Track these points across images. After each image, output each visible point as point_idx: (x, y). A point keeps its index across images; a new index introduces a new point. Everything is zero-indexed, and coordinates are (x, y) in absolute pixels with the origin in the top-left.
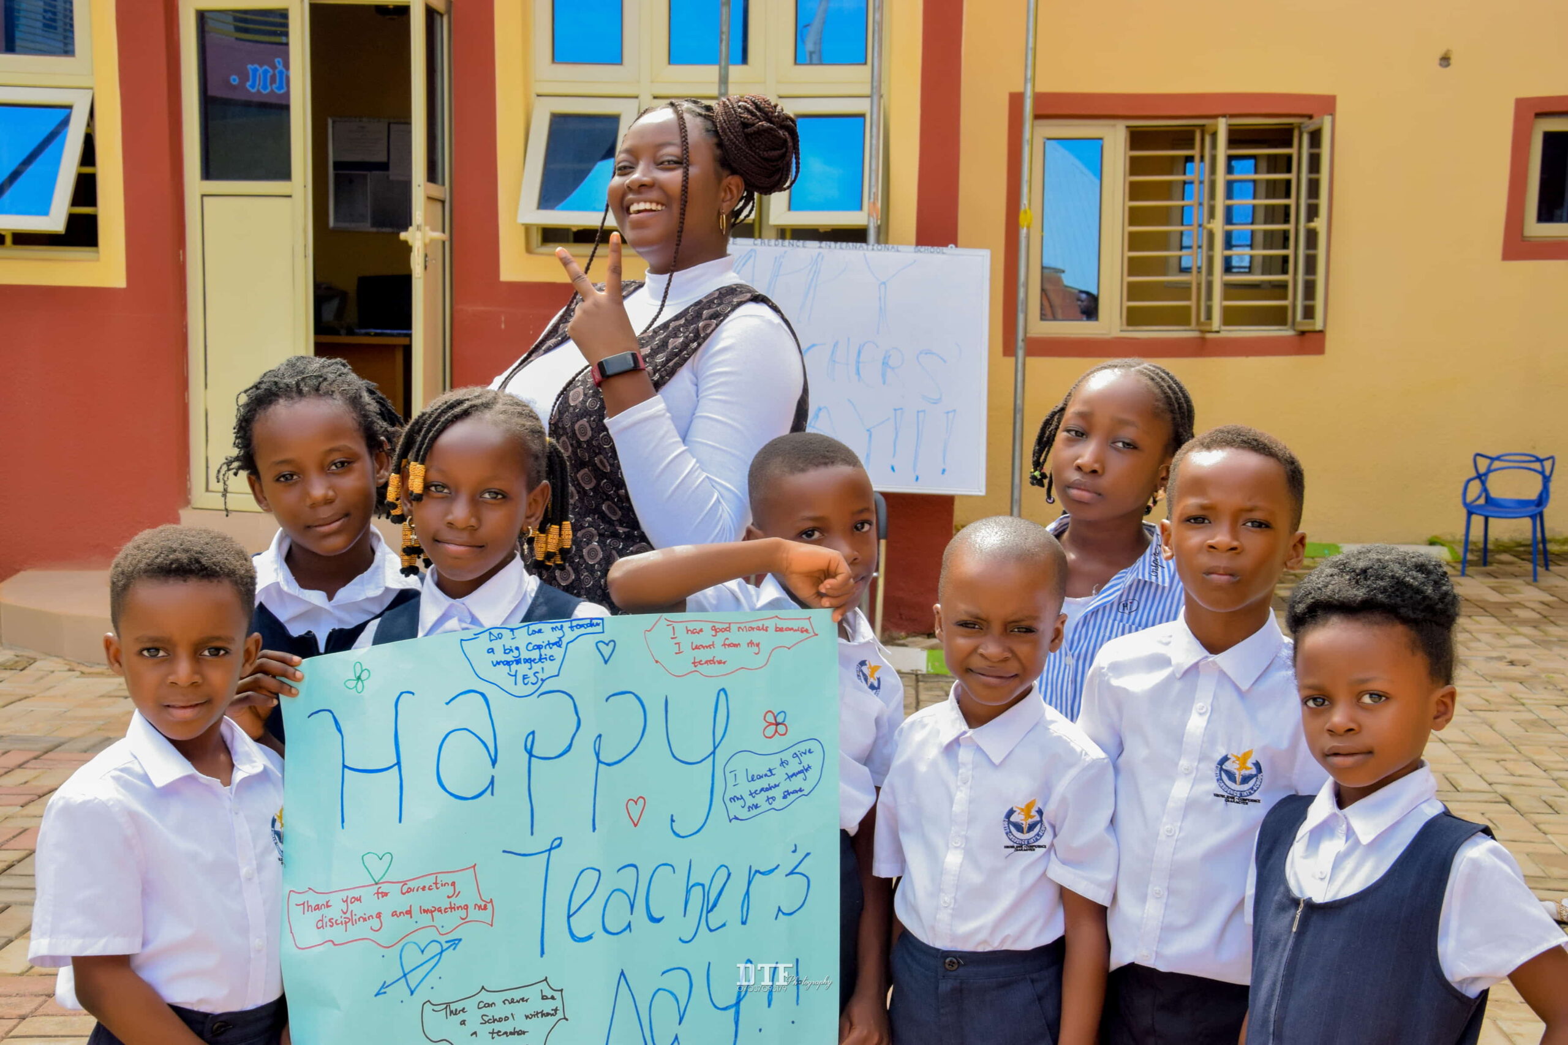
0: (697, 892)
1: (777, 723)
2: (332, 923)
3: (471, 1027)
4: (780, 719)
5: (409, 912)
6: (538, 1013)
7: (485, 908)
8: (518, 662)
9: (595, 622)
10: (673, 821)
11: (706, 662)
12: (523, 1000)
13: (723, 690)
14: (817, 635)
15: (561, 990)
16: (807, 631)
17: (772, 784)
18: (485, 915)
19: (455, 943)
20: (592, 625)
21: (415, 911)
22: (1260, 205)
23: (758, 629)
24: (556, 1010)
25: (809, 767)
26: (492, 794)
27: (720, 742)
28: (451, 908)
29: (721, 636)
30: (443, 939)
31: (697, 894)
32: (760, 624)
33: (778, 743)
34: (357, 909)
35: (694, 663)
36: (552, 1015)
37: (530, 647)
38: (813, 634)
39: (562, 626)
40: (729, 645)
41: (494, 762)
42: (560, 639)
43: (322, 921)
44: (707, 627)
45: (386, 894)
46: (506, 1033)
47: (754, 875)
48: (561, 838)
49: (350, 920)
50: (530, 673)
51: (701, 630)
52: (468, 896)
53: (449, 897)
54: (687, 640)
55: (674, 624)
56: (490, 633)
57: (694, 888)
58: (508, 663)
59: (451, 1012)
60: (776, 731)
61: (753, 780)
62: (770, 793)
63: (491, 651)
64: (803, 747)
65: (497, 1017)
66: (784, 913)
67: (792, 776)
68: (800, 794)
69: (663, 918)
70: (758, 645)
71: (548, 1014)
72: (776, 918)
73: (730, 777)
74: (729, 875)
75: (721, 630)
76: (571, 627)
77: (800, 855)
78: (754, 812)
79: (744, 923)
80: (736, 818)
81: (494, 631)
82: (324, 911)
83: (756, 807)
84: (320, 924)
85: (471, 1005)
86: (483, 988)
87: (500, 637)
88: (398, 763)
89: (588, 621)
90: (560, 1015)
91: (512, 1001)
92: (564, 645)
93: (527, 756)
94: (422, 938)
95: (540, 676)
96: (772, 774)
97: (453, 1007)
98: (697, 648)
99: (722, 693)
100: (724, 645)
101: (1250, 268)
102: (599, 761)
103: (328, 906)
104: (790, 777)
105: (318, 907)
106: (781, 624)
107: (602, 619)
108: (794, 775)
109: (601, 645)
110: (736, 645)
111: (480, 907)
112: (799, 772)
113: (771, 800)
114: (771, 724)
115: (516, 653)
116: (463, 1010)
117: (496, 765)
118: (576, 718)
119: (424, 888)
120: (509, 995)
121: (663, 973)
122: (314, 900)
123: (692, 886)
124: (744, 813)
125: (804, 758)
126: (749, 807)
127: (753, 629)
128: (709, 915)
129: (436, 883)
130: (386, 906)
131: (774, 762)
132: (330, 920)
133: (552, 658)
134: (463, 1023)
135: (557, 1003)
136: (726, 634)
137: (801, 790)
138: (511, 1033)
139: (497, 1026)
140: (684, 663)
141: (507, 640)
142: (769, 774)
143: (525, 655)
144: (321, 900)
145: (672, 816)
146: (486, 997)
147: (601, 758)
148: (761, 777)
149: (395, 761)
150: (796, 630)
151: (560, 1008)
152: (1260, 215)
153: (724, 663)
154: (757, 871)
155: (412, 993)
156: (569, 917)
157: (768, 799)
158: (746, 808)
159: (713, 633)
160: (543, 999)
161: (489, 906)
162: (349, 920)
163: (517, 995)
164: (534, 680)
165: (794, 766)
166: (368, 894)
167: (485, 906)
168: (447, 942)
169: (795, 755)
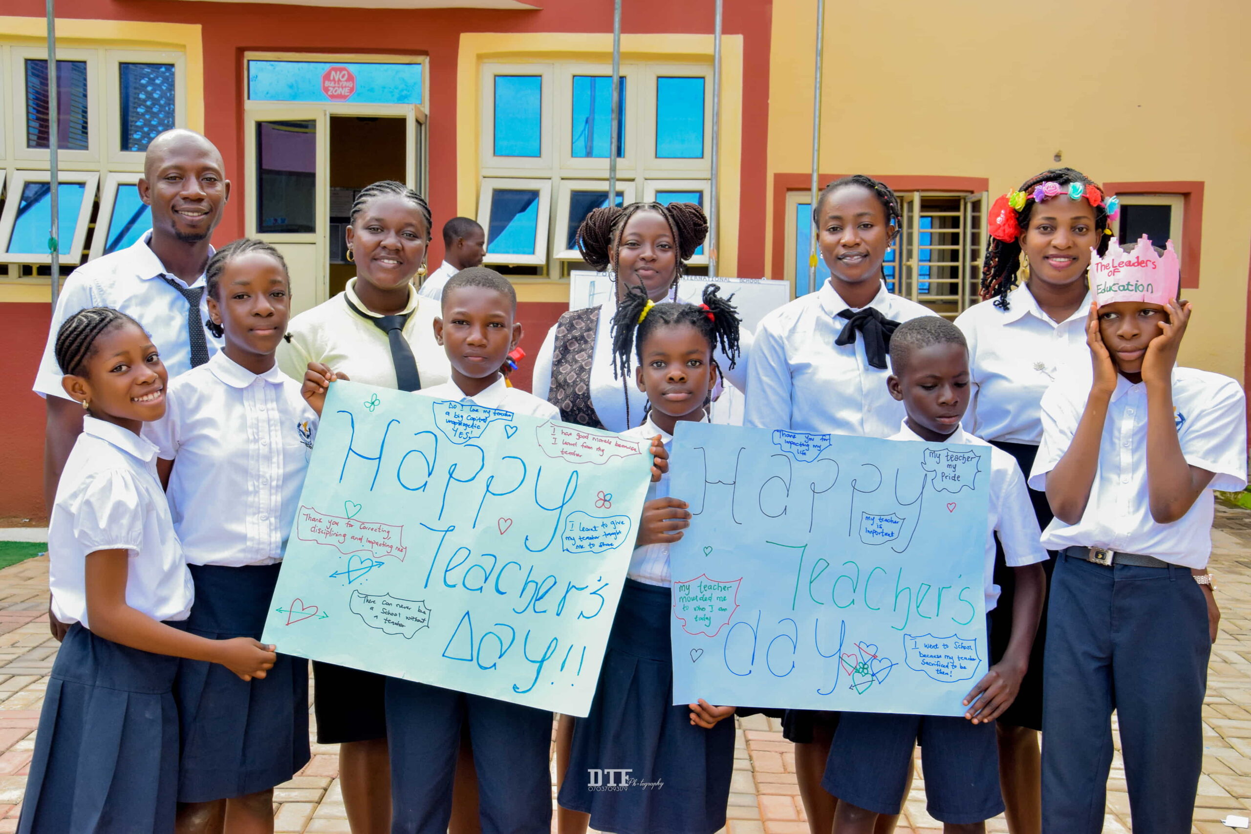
0: (532, 586)
1: (605, 500)
2: (320, 531)
3: (375, 613)
4: (607, 498)
5: (361, 539)
6: (413, 618)
7: (401, 551)
8: (460, 424)
9: (508, 414)
10: (527, 539)
11: (570, 453)
12: (407, 607)
13: (576, 471)
14: (641, 453)
15: (430, 610)
16: (635, 450)
17: (594, 536)
18: (401, 555)
19: (381, 564)
20: (506, 415)
21: (364, 540)
22: (935, 249)
23: (605, 441)
24: (424, 620)
25: (620, 532)
26: (424, 491)
27: (567, 502)
28: (383, 544)
29: (582, 440)
30: (374, 560)
31: (531, 587)
32: (607, 439)
33: (603, 512)
34: (335, 528)
35: (562, 452)
36: (421, 622)
37: (469, 418)
38: (638, 452)
39: (490, 411)
40: (585, 447)
41: (430, 474)
42: (486, 418)
43: (315, 528)
44: (574, 433)
45: (352, 526)
46: (393, 622)
47: (571, 588)
48: (454, 527)
49: (330, 533)
50: (464, 432)
51: (571, 434)
52: (394, 541)
53: (384, 538)
54: (560, 438)
55: (555, 427)
56: (450, 404)
57: (530, 583)
58: (455, 423)
59: (367, 600)
60: (603, 504)
61: (583, 530)
62: (592, 541)
63: (448, 413)
64: (618, 519)
65: (391, 612)
66: (583, 616)
67: (608, 535)
68: (610, 547)
69: (505, 593)
70: (603, 451)
71: (419, 621)
72: (579, 618)
73: (569, 525)
74: (555, 583)
75: (582, 437)
76: (495, 413)
77: (602, 583)
78: (580, 550)
79: (558, 615)
80: (568, 550)
81: (452, 403)
82: (317, 523)
83: (582, 547)
84: (313, 529)
85: (379, 601)
86: (388, 594)
87: (455, 407)
88: (380, 458)
89: (505, 412)
90: (425, 623)
91: (401, 607)
92: (487, 422)
93: (449, 476)
94: (365, 555)
95: (469, 435)
96: (596, 530)
97: (369, 598)
98: (566, 443)
99: (575, 473)
100: (583, 446)
101: (928, 289)
102: (488, 490)
103: (320, 521)
104: (606, 535)
105: (314, 520)
106: (620, 442)
107: (513, 414)
108: (609, 534)
109: (508, 428)
110: (589, 448)
111: (399, 549)
112: (613, 534)
113: (591, 546)
114: (601, 499)
115: (460, 419)
116: (374, 602)
117: (430, 476)
118: (482, 463)
119: (372, 529)
120: (401, 603)
121: (496, 625)
122: (314, 515)
123: (530, 582)
124: (573, 549)
125: (617, 526)
126: (577, 546)
127: (602, 441)
128: (537, 602)
129: (379, 529)
130: (350, 532)
131: (598, 523)
132: (319, 529)
133: (478, 427)
134: (372, 608)
135: (426, 617)
136: (585, 440)
137: (611, 545)
138: (396, 624)
139: (389, 617)
140: (556, 450)
141: (458, 411)
142: (594, 529)
143: (465, 421)
144: (318, 517)
145: (527, 536)
146: (390, 600)
147: (489, 489)
148: (589, 530)
149: (378, 456)
150: (627, 448)
151: (427, 620)
152: (935, 256)
153: (580, 456)
154: (574, 586)
155: (350, 583)
156: (446, 571)
157: (590, 544)
158: (575, 546)
159: (578, 437)
160: (419, 611)
161: (404, 550)
162: (328, 533)
163: (405, 604)
164: (465, 436)
165: (610, 529)
166: (343, 523)
167: (402, 549)
168: (376, 562)
169: (613, 523)
